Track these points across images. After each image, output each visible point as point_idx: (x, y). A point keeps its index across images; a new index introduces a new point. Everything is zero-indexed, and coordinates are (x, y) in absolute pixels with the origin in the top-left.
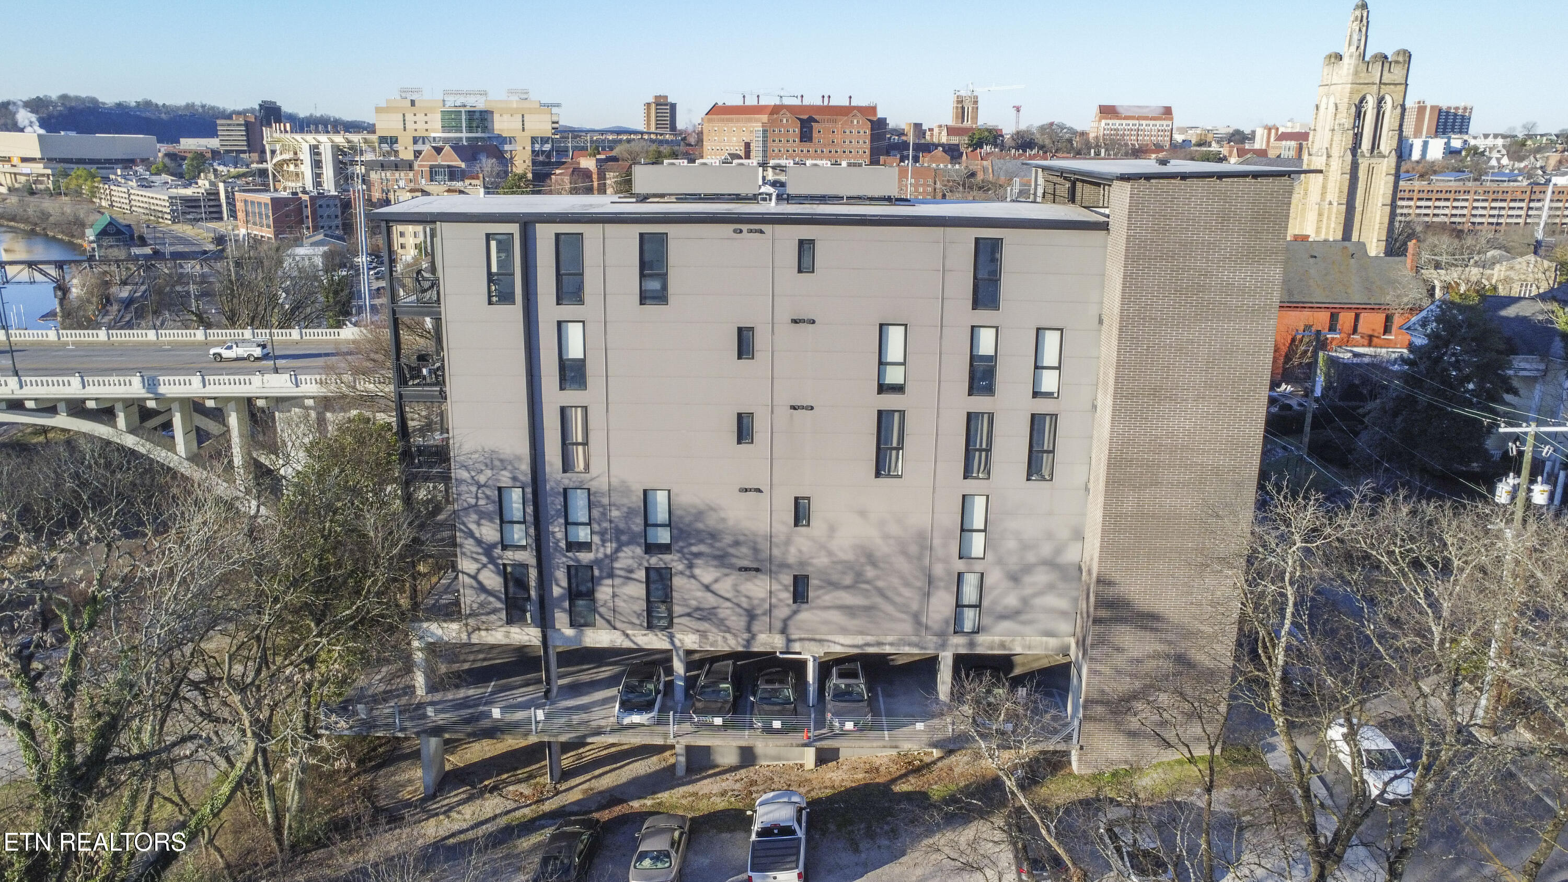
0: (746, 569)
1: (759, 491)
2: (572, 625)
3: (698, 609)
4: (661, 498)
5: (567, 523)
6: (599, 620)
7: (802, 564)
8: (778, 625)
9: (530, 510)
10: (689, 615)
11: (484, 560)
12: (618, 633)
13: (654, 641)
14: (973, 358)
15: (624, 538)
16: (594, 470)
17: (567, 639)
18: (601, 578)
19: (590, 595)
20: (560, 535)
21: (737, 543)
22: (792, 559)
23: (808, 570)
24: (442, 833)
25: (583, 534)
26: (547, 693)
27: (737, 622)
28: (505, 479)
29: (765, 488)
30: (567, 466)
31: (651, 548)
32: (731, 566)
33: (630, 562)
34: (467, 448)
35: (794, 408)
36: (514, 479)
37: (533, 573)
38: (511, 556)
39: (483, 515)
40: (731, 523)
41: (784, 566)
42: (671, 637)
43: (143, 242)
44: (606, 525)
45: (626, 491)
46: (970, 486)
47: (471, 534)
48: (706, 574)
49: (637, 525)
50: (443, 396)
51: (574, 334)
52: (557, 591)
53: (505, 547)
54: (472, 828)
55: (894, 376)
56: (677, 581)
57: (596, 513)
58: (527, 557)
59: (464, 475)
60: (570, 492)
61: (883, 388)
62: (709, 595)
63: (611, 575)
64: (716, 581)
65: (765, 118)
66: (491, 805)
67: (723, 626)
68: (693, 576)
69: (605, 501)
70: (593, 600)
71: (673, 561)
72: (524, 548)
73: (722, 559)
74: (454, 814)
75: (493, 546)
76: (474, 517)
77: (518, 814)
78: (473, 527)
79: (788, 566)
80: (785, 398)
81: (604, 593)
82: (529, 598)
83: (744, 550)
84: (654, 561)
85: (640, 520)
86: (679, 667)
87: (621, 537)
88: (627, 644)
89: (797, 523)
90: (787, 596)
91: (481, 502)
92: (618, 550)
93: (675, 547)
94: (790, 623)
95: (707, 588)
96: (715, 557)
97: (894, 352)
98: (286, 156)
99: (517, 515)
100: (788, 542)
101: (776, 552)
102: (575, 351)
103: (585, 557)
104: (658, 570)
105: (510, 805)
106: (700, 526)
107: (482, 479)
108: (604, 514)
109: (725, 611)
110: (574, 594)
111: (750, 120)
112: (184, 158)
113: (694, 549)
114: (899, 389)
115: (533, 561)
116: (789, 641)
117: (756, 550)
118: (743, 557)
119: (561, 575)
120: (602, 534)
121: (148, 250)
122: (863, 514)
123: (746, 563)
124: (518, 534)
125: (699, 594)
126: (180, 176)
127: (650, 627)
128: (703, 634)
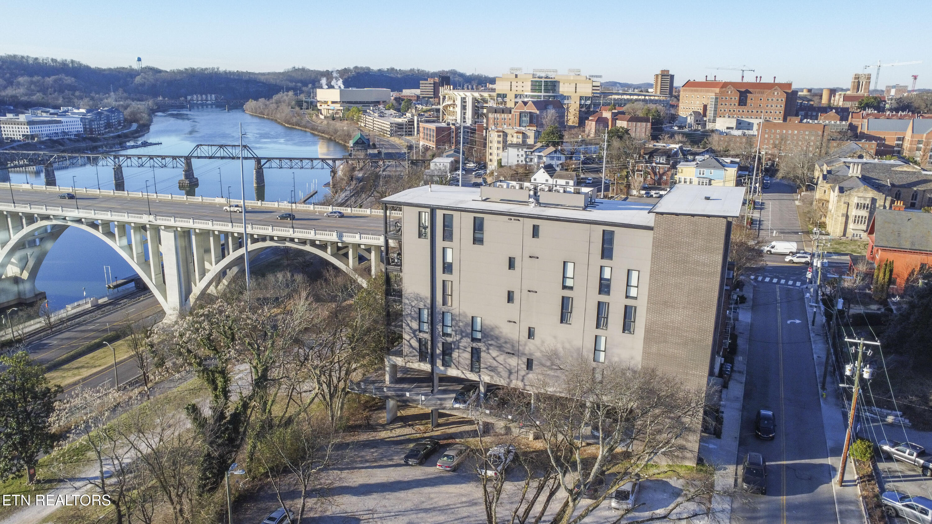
0: (509, 353)
1: (515, 322)
2: (443, 365)
3: (490, 366)
4: (479, 320)
5: (443, 325)
6: (453, 365)
7: (531, 354)
8: (520, 378)
9: (430, 318)
10: (486, 368)
11: (413, 335)
12: (459, 371)
13: (473, 377)
14: (601, 279)
15: (464, 334)
16: (454, 307)
17: (441, 370)
18: (454, 349)
19: (450, 355)
20: (440, 330)
21: (506, 342)
22: (526, 352)
23: (533, 357)
24: (386, 436)
25: (449, 330)
26: (432, 391)
27: (505, 374)
28: (421, 306)
29: (517, 322)
30: (444, 303)
31: (474, 340)
32: (503, 351)
33: (465, 344)
34: (409, 291)
35: (529, 291)
36: (425, 306)
37: (429, 343)
38: (422, 335)
39: (413, 318)
40: (504, 334)
41: (523, 354)
42: (480, 376)
43: (374, 147)
44: (457, 328)
45: (466, 316)
46: (599, 332)
47: (408, 325)
48: (494, 353)
49: (469, 330)
50: (401, 271)
51: (449, 252)
52: (438, 352)
53: (420, 331)
54: (397, 437)
55: (569, 283)
56: (483, 354)
57: (454, 323)
58: (427, 336)
59: (407, 302)
60: (445, 314)
61: (564, 287)
62: (494, 362)
63: (458, 348)
64: (497, 356)
65: (717, 90)
66: (407, 430)
67: (498, 374)
68: (489, 353)
69: (458, 319)
70: (451, 356)
71: (480, 345)
72: (427, 333)
73: (500, 348)
74: (393, 431)
75: (416, 330)
76: (410, 318)
77: (414, 435)
78: (409, 322)
79: (525, 354)
80: (525, 288)
81: (455, 355)
82: (428, 353)
83: (508, 345)
84: (474, 345)
85: (470, 328)
86: (482, 389)
87: (462, 333)
88: (463, 376)
89: (529, 338)
90: (524, 367)
91: (413, 313)
92: (461, 339)
93: (482, 340)
94: (525, 378)
95: (494, 358)
96: (498, 347)
97: (570, 273)
98: (449, 103)
99: (426, 320)
100: (525, 345)
101: (521, 348)
102: (449, 259)
103: (449, 340)
104: (476, 349)
105: (414, 432)
106: (492, 333)
107: (413, 304)
108: (457, 324)
109: (501, 369)
110: (444, 353)
111: (708, 91)
112: (403, 100)
113: (490, 342)
114: (571, 288)
115: (430, 339)
116: (525, 385)
117: (513, 346)
118: (509, 349)
119: (440, 345)
120: (456, 331)
121: (376, 151)
122: (555, 337)
123: (509, 351)
124: (426, 327)
125: (491, 361)
126: (398, 110)
127: (472, 371)
128: (492, 377)
